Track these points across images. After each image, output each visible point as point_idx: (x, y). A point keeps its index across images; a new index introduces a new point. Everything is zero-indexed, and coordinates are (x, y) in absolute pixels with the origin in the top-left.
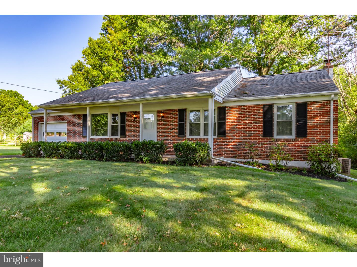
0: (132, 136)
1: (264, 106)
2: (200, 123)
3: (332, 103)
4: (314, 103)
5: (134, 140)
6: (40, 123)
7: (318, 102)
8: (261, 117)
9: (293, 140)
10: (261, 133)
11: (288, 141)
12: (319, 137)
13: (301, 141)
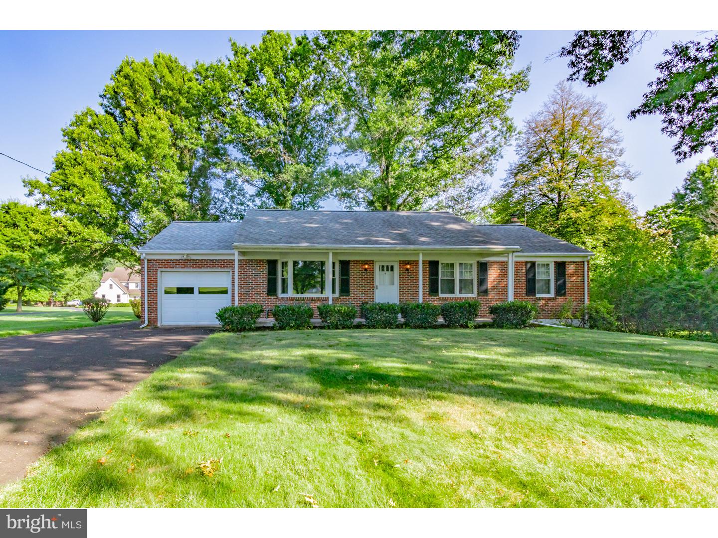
0: (358, 293)
1: (526, 263)
2: (454, 280)
3: (586, 264)
4: (570, 262)
5: (364, 299)
6: (160, 270)
7: (574, 262)
8: (524, 274)
9: (554, 299)
10: (524, 292)
11: (550, 299)
12: (575, 295)
13: (560, 300)
